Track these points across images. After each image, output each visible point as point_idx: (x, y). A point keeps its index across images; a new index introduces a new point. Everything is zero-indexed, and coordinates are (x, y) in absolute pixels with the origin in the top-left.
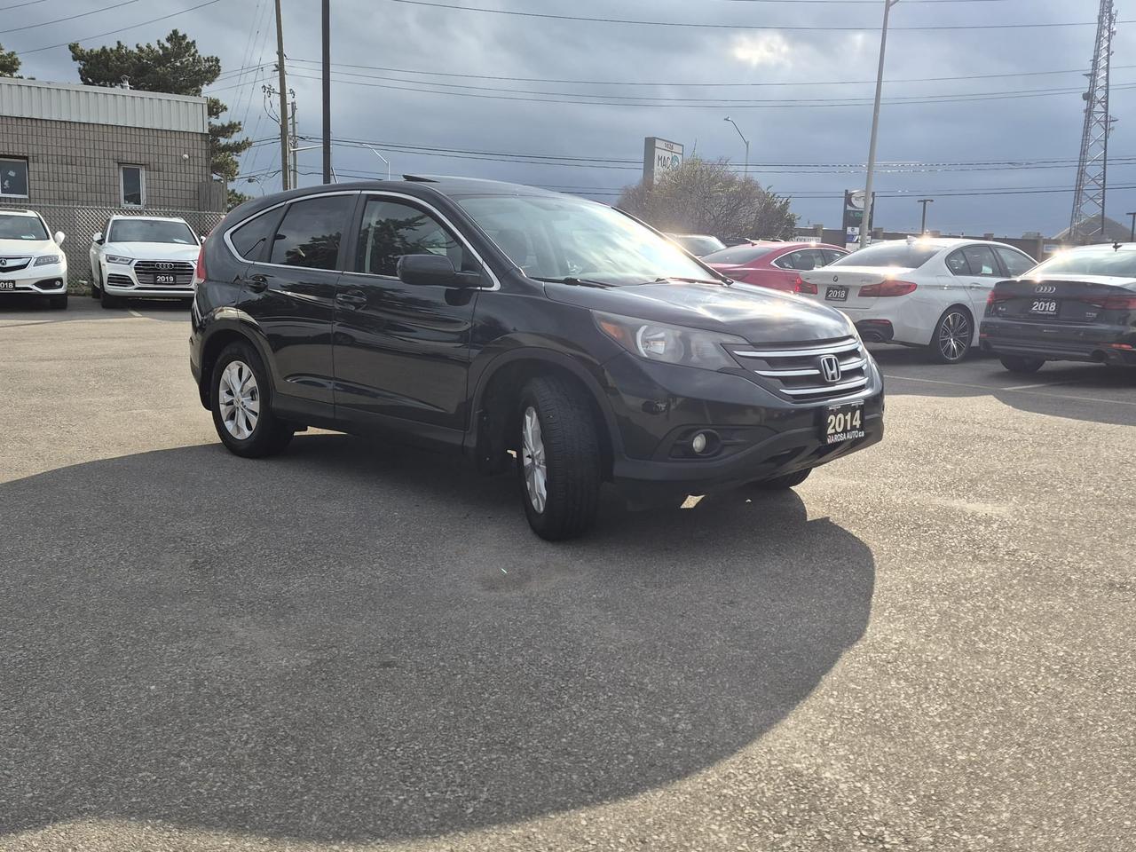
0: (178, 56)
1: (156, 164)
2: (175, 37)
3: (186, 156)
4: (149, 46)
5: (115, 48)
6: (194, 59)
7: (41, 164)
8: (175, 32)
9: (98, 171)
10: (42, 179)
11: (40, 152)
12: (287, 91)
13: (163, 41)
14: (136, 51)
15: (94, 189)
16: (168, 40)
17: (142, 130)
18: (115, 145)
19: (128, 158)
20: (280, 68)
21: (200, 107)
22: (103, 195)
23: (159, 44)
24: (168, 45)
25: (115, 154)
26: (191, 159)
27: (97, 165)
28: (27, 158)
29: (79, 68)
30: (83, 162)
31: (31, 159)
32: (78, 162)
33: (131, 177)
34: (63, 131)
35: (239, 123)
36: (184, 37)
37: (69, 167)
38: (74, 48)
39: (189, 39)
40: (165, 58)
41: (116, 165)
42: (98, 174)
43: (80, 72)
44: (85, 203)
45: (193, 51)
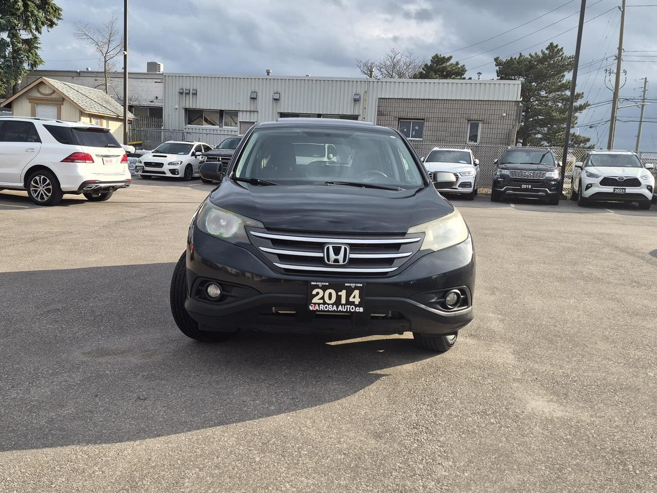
0: (551, 57)
1: (488, 120)
2: (551, 47)
3: (505, 114)
4: (536, 54)
5: (517, 57)
6: (562, 58)
7: (430, 123)
8: (551, 44)
9: (457, 125)
10: (429, 130)
11: (430, 116)
12: (621, 71)
13: (544, 50)
14: (529, 57)
15: (453, 135)
16: (547, 49)
17: (480, 102)
18: (468, 110)
19: (474, 117)
20: (619, 58)
21: (516, 86)
22: (458, 137)
23: (542, 52)
24: (547, 52)
25: (467, 116)
26: (507, 116)
27: (457, 121)
28: (424, 119)
29: (497, 70)
30: (450, 120)
31: (426, 120)
32: (448, 121)
33: (474, 127)
34: (443, 104)
35: (583, 93)
36: (557, 46)
37: (443, 123)
38: (497, 59)
39: (560, 47)
40: (544, 59)
41: (467, 121)
42: (457, 126)
43: (497, 72)
44: (448, 142)
45: (561, 53)
